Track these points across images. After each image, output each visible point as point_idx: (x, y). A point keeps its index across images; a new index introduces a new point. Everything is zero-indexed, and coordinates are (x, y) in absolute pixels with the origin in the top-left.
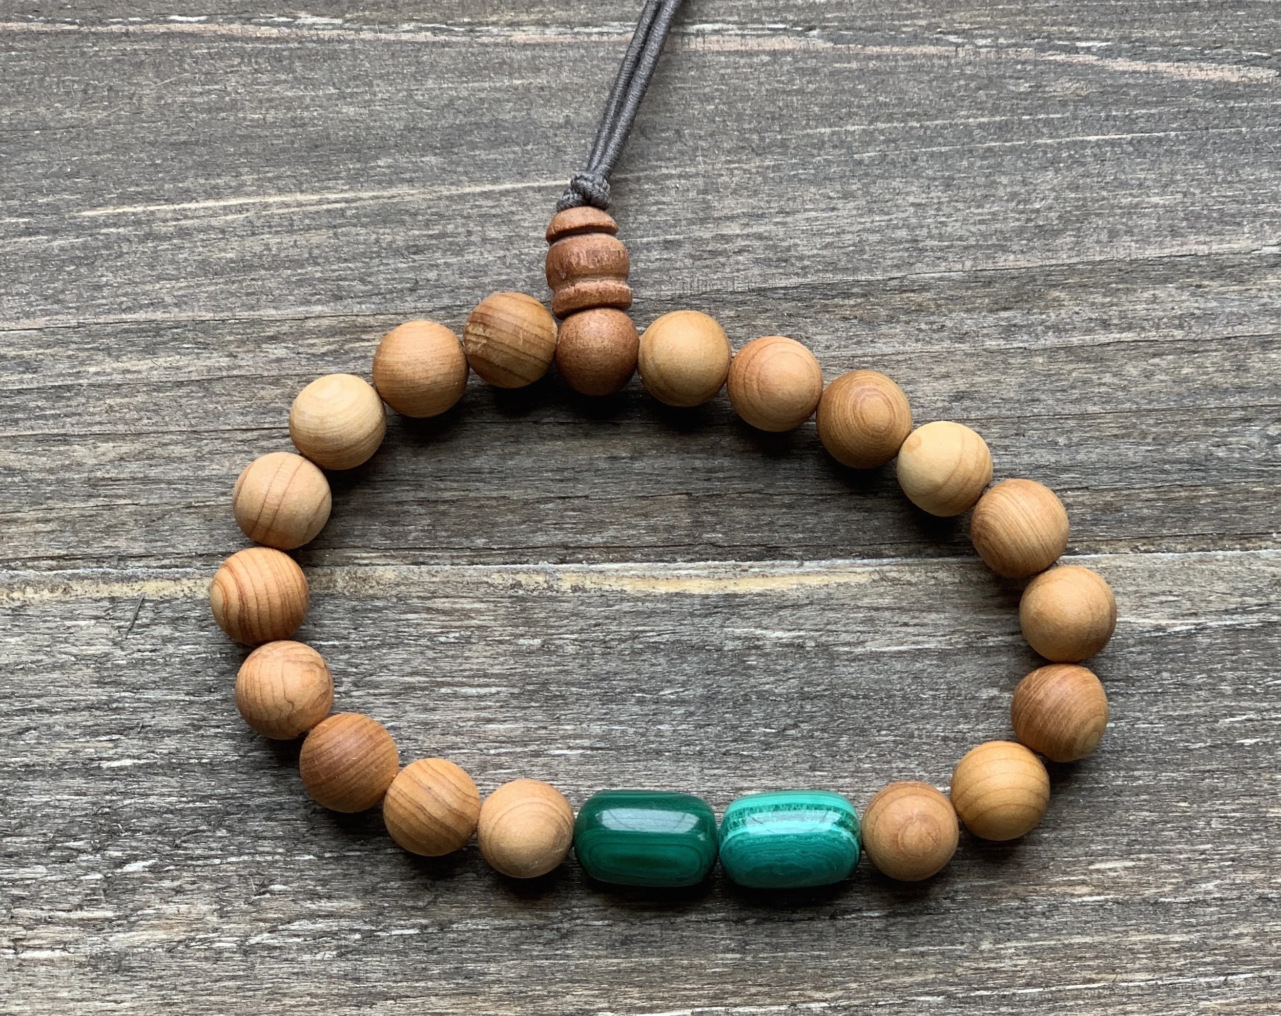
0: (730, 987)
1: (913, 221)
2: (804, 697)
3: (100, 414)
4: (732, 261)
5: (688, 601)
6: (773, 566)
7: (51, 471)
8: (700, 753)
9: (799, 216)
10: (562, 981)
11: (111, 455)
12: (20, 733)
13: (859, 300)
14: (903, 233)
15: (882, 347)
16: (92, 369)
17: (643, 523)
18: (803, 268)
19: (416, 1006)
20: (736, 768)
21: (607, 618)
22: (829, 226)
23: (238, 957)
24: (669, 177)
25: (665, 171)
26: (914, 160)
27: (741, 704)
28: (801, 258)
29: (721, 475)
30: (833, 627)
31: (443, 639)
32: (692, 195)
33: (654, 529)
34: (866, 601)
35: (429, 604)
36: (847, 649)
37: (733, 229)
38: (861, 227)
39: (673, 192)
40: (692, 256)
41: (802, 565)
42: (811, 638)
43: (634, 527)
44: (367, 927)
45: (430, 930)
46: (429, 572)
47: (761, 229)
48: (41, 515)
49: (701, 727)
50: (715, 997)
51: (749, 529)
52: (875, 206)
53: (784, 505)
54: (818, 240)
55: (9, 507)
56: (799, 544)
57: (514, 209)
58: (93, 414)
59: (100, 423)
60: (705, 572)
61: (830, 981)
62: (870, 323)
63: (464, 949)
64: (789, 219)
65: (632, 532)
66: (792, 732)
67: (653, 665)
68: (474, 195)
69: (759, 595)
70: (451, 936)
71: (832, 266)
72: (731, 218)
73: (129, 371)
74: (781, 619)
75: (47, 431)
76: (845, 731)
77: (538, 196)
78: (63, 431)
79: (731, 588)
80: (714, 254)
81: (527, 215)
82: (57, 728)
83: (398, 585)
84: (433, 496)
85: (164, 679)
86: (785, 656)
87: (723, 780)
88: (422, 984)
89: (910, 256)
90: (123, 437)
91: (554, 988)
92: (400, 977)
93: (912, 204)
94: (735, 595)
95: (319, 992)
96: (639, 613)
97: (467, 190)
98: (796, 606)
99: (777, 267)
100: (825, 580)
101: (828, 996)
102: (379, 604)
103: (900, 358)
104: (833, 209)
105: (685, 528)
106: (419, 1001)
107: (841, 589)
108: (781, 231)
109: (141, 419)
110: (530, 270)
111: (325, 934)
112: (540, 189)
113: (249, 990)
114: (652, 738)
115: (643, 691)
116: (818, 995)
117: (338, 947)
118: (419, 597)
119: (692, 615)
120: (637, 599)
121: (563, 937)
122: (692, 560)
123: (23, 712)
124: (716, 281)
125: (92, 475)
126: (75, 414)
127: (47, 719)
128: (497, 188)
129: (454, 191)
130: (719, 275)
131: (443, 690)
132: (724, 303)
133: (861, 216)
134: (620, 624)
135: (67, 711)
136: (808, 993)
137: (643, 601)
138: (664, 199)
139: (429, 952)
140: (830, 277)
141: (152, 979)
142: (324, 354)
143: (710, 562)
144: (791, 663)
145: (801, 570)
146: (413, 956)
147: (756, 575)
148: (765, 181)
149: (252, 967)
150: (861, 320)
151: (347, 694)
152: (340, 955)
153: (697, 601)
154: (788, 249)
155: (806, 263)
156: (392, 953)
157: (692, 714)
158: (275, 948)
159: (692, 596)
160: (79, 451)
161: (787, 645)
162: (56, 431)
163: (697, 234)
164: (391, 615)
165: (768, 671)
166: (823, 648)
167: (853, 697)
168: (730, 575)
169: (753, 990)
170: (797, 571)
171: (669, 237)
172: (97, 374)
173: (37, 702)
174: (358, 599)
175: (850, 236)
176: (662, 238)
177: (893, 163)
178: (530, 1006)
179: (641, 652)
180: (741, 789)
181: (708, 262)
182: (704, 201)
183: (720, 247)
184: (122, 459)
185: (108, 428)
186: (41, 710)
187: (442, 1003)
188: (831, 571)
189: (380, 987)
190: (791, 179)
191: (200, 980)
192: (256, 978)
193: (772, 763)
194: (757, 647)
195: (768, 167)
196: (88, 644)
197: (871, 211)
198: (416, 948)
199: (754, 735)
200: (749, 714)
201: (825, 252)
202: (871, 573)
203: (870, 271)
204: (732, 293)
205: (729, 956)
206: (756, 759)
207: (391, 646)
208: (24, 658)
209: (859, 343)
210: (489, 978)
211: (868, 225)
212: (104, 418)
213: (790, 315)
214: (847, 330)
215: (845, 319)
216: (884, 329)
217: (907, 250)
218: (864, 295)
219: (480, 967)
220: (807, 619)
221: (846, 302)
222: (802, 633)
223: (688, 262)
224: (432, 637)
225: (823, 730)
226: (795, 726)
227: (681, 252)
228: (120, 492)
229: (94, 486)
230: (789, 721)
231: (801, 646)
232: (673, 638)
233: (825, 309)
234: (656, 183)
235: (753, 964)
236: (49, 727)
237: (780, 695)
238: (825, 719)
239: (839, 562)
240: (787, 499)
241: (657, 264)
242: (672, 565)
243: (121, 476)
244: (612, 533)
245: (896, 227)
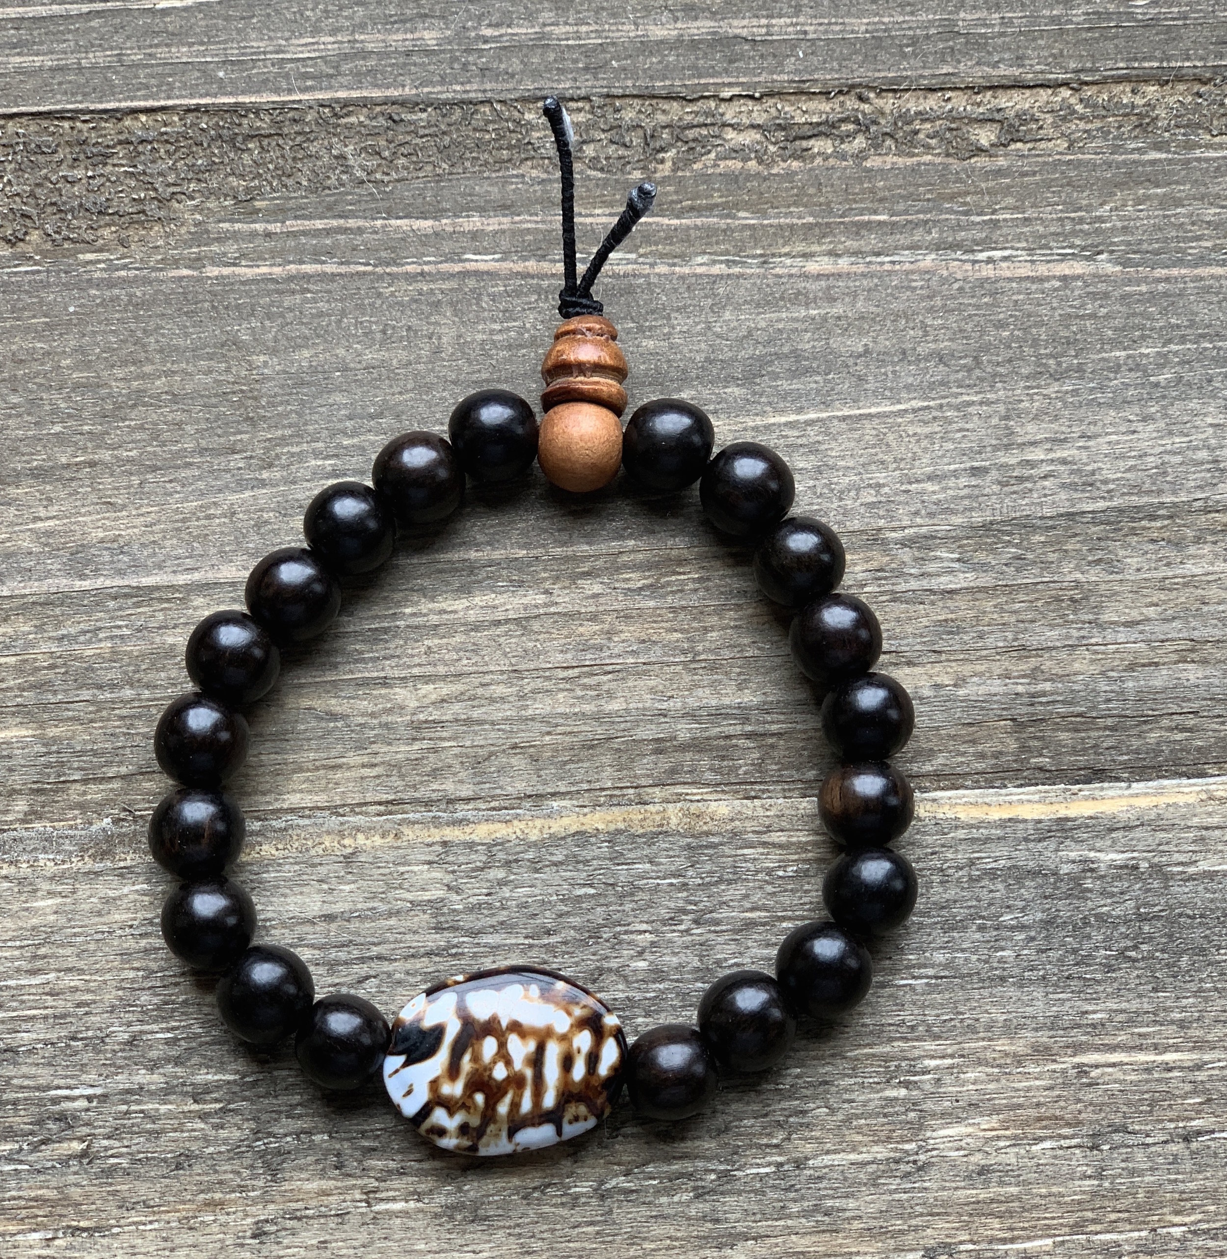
0: (1089, 1215)
1: (1213, 441)
2: (1143, 918)
3: (419, 655)
4: (1039, 485)
5: (1021, 826)
6: (1102, 789)
7: (373, 715)
8: (1044, 978)
9: (1100, 440)
10: (921, 1215)
11: (433, 697)
12: (359, 982)
13: (1166, 522)
14: (1203, 455)
15: (1191, 568)
16: (408, 611)
17: (971, 750)
18: (1108, 492)
19: (777, 1245)
20: (1080, 992)
21: (943, 846)
22: (1131, 449)
23: (594, 1202)
24: (973, 403)
25: (966, 398)
26: (1210, 381)
27: (1080, 928)
28: (1105, 482)
29: (1044, 699)
30: (1165, 848)
31: (781, 873)
32: (995, 421)
33: (982, 756)
34: (1195, 821)
35: (765, 838)
36: (1180, 869)
37: (1038, 454)
38: (1161, 449)
39: (976, 418)
40: (999, 483)
41: (1129, 787)
42: (1144, 859)
43: (963, 754)
44: (722, 1167)
45: (786, 1167)
46: (762, 806)
47: (1065, 454)
48: (366, 759)
49: (1043, 951)
50: (1076, 1225)
51: (1075, 752)
52: (1173, 427)
53: (1106, 728)
54: (1121, 463)
55: (333, 753)
56: (1126, 766)
57: (820, 438)
58: (413, 656)
59: (420, 665)
60: (1036, 797)
61: (1188, 1205)
62: (1178, 544)
63: (821, 1186)
64: (1091, 443)
65: (960, 759)
66: (1133, 954)
67: (991, 891)
68: (779, 425)
69: (1091, 818)
70: (808, 1172)
71: (1137, 489)
72: (1033, 444)
73: (445, 612)
74: (1114, 841)
75: (367, 675)
76: (1184, 951)
77: (844, 426)
78: (382, 674)
79: (1063, 813)
80: (1021, 479)
81: (834, 444)
82: (397, 976)
83: (732, 820)
84: (760, 729)
85: (502, 923)
86: (1120, 878)
87: (1068, 1004)
88: (781, 1223)
89: (1213, 477)
90: (444, 678)
91: (914, 1222)
92: (758, 1217)
93: (1211, 425)
94: (1067, 819)
95: (679, 1235)
96: (973, 840)
97: (772, 420)
98: (1128, 828)
99: (1083, 491)
100: (1154, 801)
101: (1187, 1220)
102: (715, 840)
103: (1210, 578)
104: (1134, 432)
105: (1013, 754)
106: (780, 1240)
107: (1171, 809)
108: (1084, 455)
109: (459, 660)
110: (841, 499)
111: (681, 1175)
112: (844, 419)
113: (608, 1235)
114: (995, 965)
115: (983, 918)
116: (1177, 1219)
117: (695, 1189)
118: (754, 832)
119: (1026, 840)
120: (972, 826)
121: (920, 1169)
122: (1021, 786)
123: (362, 960)
124: (1025, 506)
125: (415, 718)
126: (393, 657)
127: (386, 967)
128: (802, 418)
129: (759, 421)
130: (1027, 501)
131: (784, 925)
132: (1035, 529)
133: (1161, 438)
134: (957, 851)
135: (406, 958)
136: (1168, 1218)
137: (978, 828)
138: (967, 426)
139: (786, 1190)
140: (1135, 500)
141: (509, 1227)
142: (641, 589)
143: (1040, 787)
144: (1126, 884)
145: (1130, 791)
146: (770, 1195)
147: (1086, 798)
148: (1066, 407)
149: (610, 1212)
150: (1169, 542)
151: (687, 931)
152: (697, 1197)
153: (1030, 826)
154: (1093, 473)
155: (1111, 486)
156: (749, 1192)
157: (1033, 939)
158: (633, 1191)
159: (1025, 821)
160: (401, 694)
161: (1121, 867)
162: (375, 674)
163: (1003, 460)
164: (727, 850)
165: (1103, 893)
166: (1157, 870)
167: (1189, 917)
168: (1061, 799)
169: (1113, 1216)
170: (1127, 792)
171: (976, 464)
172: (414, 615)
173: (375, 950)
174: (693, 836)
175: (1152, 459)
176: (968, 465)
177: (1189, 384)
178: (892, 1241)
179: (979, 879)
180: (1086, 1012)
181: (1015, 488)
182: (1007, 428)
183: (1027, 473)
184: (443, 701)
185: (429, 670)
186: (380, 958)
187: (802, 1241)
188: (1159, 792)
189: (740, 1227)
190: (1090, 403)
191: (558, 1227)
192: (614, 1223)
193: (1115, 985)
194: (1092, 870)
195: (1067, 392)
196: (423, 890)
197: (1171, 433)
198: (773, 1186)
199: (1096, 958)
200: (1089, 937)
201: (1128, 475)
202: (1198, 793)
203: (1174, 493)
204: (1041, 518)
205: (1088, 1182)
206: (1098, 982)
207: (730, 882)
208: (359, 906)
209: (1168, 565)
210: (848, 1214)
211: (1169, 447)
212: (424, 659)
213: (1099, 539)
214: (1156, 552)
215: (1153, 541)
216: (1192, 550)
217: (1209, 470)
218: (1170, 517)
219: (837, 1203)
220: (1139, 840)
221: (1153, 524)
222: (1135, 854)
223: (996, 488)
224: (769, 872)
225: (1163, 951)
226: (1135, 948)
227: (989, 479)
228: (444, 734)
229: (418, 729)
230: (1130, 944)
231: (1136, 867)
232: (1009, 864)
233: (1133, 532)
234: (958, 410)
235: (1111, 1190)
236: (389, 975)
237: (1119, 917)
238: (1164, 940)
239: (1165, 782)
240: (1109, 722)
241: (966, 491)
242: (1003, 791)
243: (444, 718)
244: (941, 761)
245: (1197, 448)
